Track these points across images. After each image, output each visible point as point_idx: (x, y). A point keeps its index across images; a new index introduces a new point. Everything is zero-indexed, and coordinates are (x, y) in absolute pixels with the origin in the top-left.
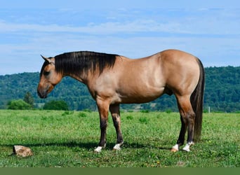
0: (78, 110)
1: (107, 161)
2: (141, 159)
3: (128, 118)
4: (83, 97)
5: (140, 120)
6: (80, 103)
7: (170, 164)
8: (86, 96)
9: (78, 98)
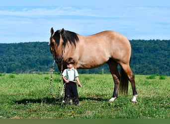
0: (7, 73)
1: (35, 111)
2: (60, 110)
3: (45, 78)
4: (11, 62)
5: (55, 80)
6: (9, 67)
7: (81, 113)
8: (13, 62)
9: (7, 63)
